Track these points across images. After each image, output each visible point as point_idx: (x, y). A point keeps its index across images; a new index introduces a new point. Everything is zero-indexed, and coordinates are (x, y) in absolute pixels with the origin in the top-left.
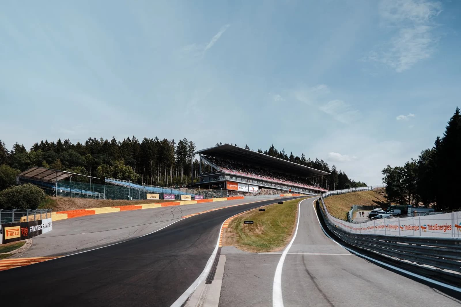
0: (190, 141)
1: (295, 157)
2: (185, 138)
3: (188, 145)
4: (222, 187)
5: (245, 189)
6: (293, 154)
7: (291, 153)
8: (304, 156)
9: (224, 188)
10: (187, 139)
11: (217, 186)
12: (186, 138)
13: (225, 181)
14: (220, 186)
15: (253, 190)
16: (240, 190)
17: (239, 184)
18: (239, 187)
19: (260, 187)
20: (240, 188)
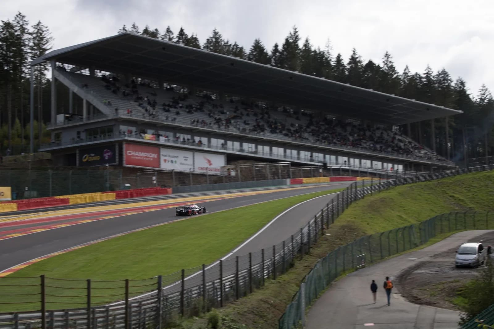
0: (36, 23)
1: (365, 63)
2: (20, 14)
3: (30, 34)
4: (112, 159)
5: (181, 164)
6: (358, 54)
7: (354, 51)
8: (390, 60)
9: (117, 163)
10: (24, 17)
11: (97, 158)
12: (23, 14)
13: (120, 143)
14: (107, 156)
15: (207, 165)
16: (165, 166)
17: (163, 151)
18: (162, 158)
19: (231, 159)
20: (165, 161)
